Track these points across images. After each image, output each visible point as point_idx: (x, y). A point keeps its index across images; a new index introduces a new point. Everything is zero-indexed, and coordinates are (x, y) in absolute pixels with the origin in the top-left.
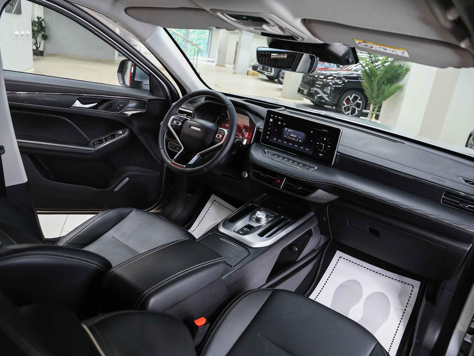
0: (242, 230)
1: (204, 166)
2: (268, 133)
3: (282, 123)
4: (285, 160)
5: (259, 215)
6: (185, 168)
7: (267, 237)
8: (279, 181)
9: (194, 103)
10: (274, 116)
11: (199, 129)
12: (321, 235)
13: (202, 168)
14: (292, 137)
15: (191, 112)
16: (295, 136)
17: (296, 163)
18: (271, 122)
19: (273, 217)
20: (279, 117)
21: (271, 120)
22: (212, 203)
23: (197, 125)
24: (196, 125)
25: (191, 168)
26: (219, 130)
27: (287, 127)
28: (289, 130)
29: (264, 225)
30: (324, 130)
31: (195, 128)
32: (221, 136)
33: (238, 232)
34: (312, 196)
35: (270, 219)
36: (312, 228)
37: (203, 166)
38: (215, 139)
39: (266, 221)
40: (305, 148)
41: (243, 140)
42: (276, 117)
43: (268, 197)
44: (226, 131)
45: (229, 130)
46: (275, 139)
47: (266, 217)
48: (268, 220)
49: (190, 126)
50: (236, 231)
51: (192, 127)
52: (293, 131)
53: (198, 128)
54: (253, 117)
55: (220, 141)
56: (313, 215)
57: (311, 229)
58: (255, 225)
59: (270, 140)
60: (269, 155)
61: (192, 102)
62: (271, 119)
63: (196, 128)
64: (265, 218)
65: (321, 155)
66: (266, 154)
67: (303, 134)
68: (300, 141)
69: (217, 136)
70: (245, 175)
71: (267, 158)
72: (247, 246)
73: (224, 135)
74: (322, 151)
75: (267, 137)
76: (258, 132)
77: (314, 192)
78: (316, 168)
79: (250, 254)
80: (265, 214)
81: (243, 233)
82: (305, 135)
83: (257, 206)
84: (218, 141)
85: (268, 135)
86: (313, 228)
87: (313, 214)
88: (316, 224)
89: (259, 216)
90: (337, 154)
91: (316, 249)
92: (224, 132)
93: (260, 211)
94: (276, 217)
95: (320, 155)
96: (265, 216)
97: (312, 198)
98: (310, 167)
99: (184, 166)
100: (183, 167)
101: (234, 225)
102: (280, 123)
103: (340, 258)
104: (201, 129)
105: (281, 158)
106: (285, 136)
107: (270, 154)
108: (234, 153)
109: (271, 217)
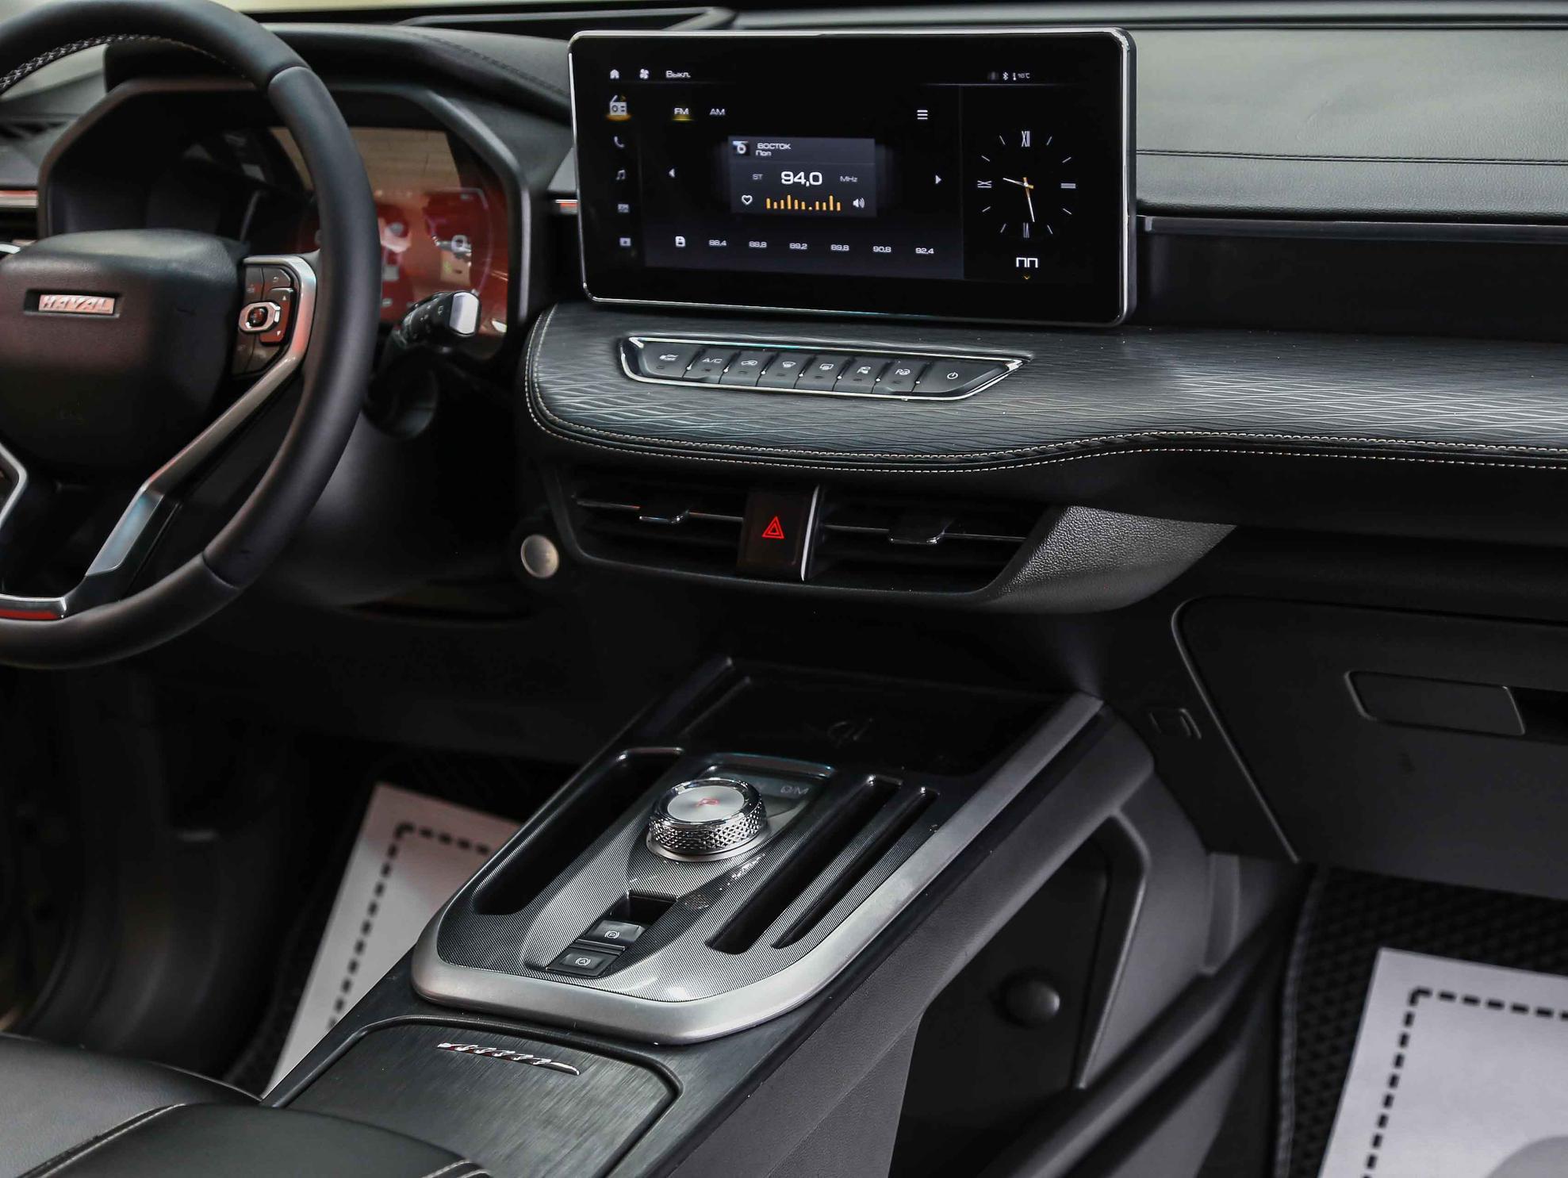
0: (588, 941)
1: (205, 559)
2: (623, 208)
3: (700, 112)
4: (787, 365)
5: (693, 806)
6: (73, 609)
7: (780, 944)
8: (774, 531)
9: (37, 130)
10: (629, 73)
11: (102, 305)
12: (1214, 856)
13: (197, 578)
14: (797, 190)
15: (30, 201)
16: (816, 179)
17: (864, 370)
18: (618, 126)
19: (802, 797)
20: (669, 74)
21: (618, 110)
22: (393, 852)
23: (84, 277)
24: (68, 277)
25: (113, 600)
26: (250, 271)
27: (740, 135)
28: (764, 149)
29: (747, 867)
30: (1006, 76)
31: (73, 298)
32: (275, 313)
33: (560, 968)
34: (1032, 567)
35: (781, 819)
36: (1114, 810)
37: (196, 561)
38: (240, 348)
39: (756, 835)
40: (903, 250)
41: (449, 304)
42: (644, 74)
43: (747, 680)
44: (304, 268)
45: (322, 255)
46: (680, 241)
47: (746, 810)
48: (765, 826)
49: (34, 296)
50: (545, 962)
51: (47, 301)
52: (787, 146)
53: (94, 300)
54: (488, 124)
55: (275, 350)
56: (1095, 719)
57: (1111, 824)
58: (679, 883)
59: (653, 260)
60: (663, 365)
61: (21, 132)
62: (612, 104)
63: (81, 299)
64: (742, 815)
65: (1032, 263)
66: (647, 365)
67: (865, 148)
68: (856, 203)
69: (250, 320)
70: (537, 559)
71: (648, 392)
72: (645, 1042)
73: (295, 298)
74: (1026, 234)
75: (625, 242)
76: (551, 223)
77: (1041, 539)
78: (1014, 366)
79: (674, 1092)
80: (738, 786)
81: (597, 960)
82: (883, 151)
83: (673, 757)
84: (263, 353)
85: (627, 225)
86: (1127, 809)
87: (1095, 706)
88: (1141, 775)
89: (696, 818)
90: (1140, 223)
91: (1211, 970)
92: (294, 281)
93: (697, 776)
94: (822, 791)
95: (1022, 262)
96: (741, 802)
97: (1037, 582)
98: (970, 369)
99: (63, 601)
100: (54, 612)
101: (525, 927)
102: (682, 113)
103: (1413, 1000)
104: (123, 299)
105: (751, 363)
106: (747, 199)
107: (672, 358)
108: (420, 422)
109: (791, 802)
